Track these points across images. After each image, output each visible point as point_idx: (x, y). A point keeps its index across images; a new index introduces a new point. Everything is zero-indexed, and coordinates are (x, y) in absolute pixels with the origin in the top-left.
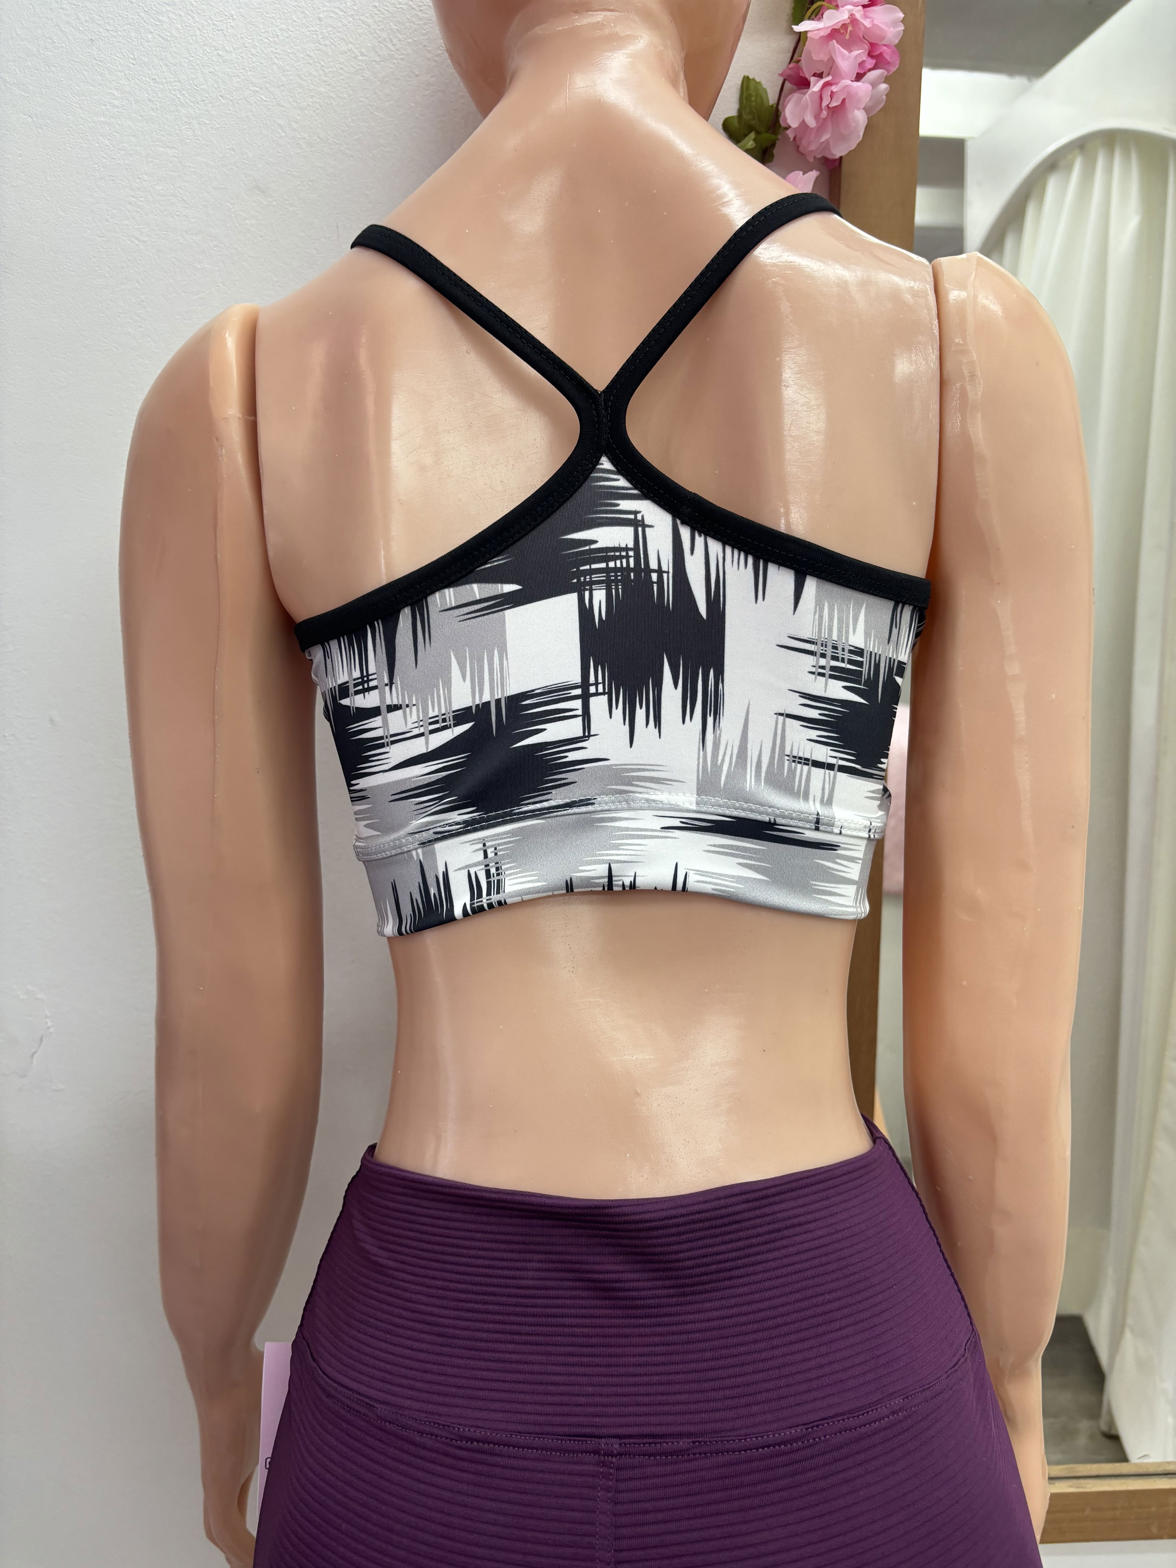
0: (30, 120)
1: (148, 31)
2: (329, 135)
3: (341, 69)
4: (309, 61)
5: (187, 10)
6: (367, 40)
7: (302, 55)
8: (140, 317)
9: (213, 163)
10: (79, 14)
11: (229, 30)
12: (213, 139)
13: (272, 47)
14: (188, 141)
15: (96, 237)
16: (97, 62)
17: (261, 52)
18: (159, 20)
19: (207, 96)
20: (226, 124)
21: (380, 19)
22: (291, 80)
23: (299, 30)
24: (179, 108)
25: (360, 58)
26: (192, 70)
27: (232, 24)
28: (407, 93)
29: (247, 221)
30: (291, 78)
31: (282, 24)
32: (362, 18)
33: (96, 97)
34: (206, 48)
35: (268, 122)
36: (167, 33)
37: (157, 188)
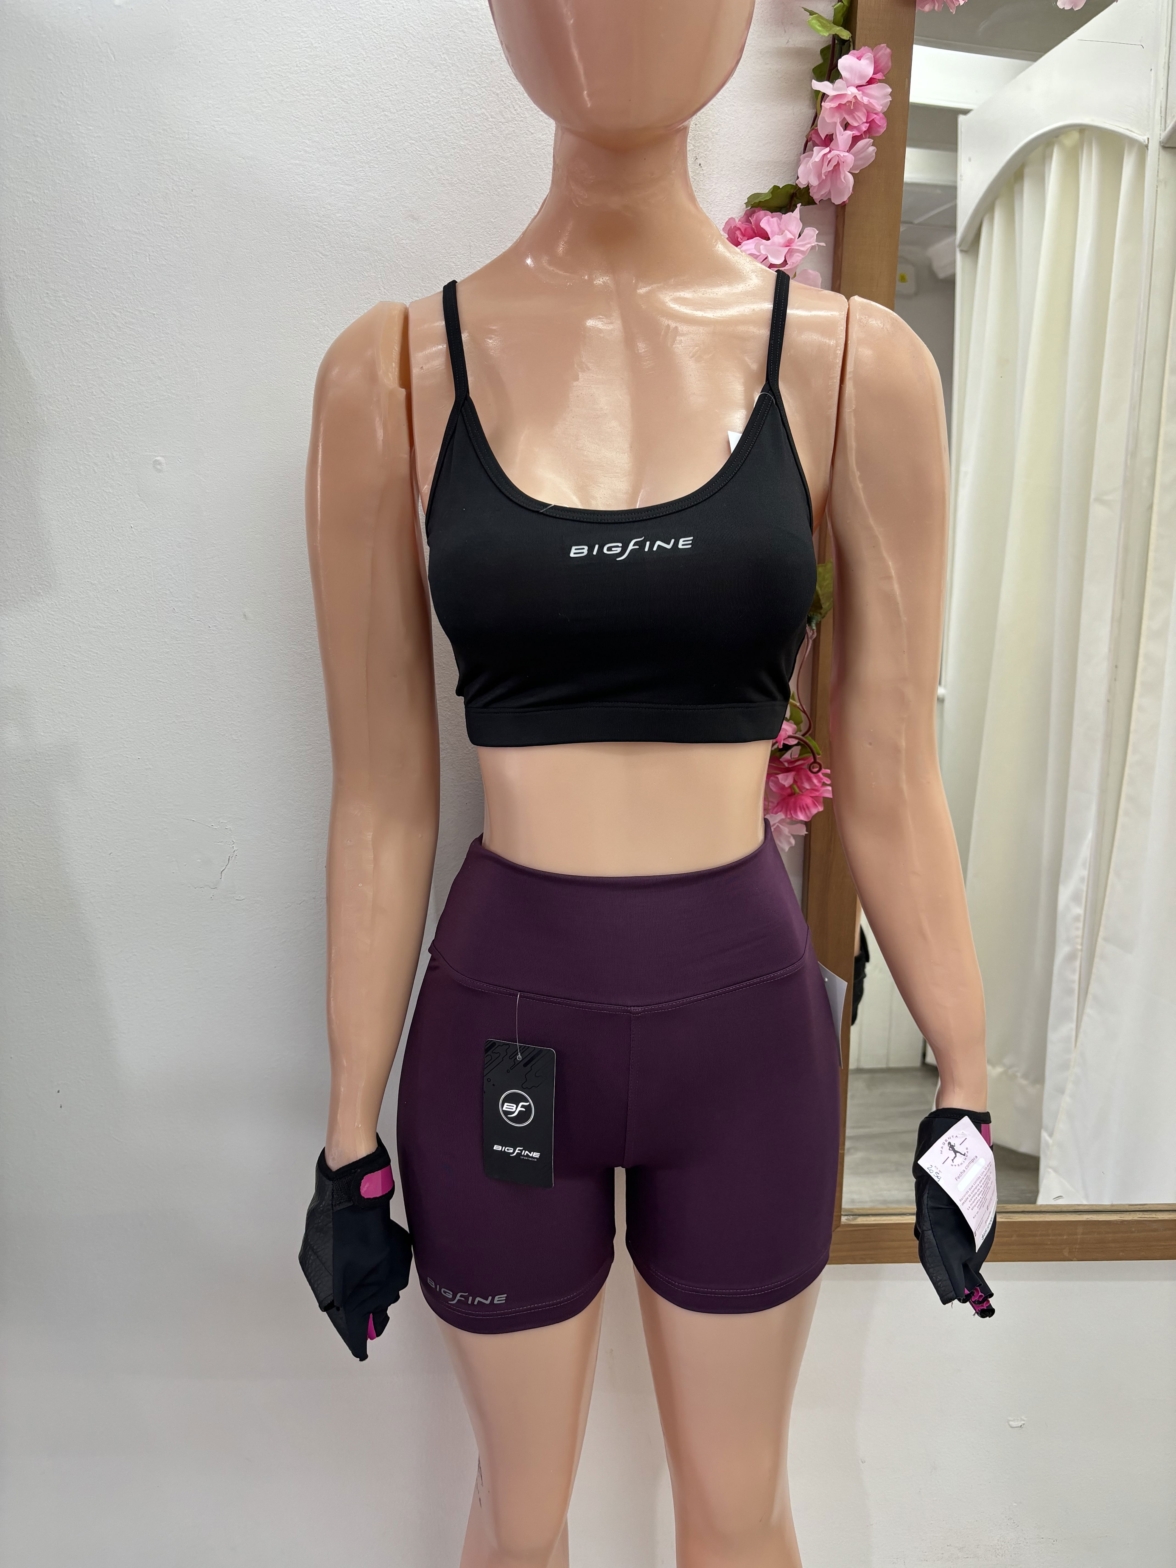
0: (243, 161)
1: (333, 96)
2: (466, 178)
3: (476, 127)
4: (453, 121)
5: (363, 80)
6: (495, 106)
7: (447, 117)
9: (380, 197)
10: (282, 82)
11: (393, 96)
12: (380, 178)
13: (425, 110)
14: (361, 180)
16: (295, 118)
17: (417, 114)
18: (342, 88)
19: (376, 146)
20: (390, 168)
21: (506, 90)
22: (438, 135)
23: (445, 98)
24: (355, 155)
25: (491, 119)
26: (365, 126)
27: (396, 92)
28: (524, 146)
29: (404, 241)
32: (492, 89)
33: (293, 145)
34: (376, 109)
35: (421, 167)
36: (347, 98)
37: (337, 214)
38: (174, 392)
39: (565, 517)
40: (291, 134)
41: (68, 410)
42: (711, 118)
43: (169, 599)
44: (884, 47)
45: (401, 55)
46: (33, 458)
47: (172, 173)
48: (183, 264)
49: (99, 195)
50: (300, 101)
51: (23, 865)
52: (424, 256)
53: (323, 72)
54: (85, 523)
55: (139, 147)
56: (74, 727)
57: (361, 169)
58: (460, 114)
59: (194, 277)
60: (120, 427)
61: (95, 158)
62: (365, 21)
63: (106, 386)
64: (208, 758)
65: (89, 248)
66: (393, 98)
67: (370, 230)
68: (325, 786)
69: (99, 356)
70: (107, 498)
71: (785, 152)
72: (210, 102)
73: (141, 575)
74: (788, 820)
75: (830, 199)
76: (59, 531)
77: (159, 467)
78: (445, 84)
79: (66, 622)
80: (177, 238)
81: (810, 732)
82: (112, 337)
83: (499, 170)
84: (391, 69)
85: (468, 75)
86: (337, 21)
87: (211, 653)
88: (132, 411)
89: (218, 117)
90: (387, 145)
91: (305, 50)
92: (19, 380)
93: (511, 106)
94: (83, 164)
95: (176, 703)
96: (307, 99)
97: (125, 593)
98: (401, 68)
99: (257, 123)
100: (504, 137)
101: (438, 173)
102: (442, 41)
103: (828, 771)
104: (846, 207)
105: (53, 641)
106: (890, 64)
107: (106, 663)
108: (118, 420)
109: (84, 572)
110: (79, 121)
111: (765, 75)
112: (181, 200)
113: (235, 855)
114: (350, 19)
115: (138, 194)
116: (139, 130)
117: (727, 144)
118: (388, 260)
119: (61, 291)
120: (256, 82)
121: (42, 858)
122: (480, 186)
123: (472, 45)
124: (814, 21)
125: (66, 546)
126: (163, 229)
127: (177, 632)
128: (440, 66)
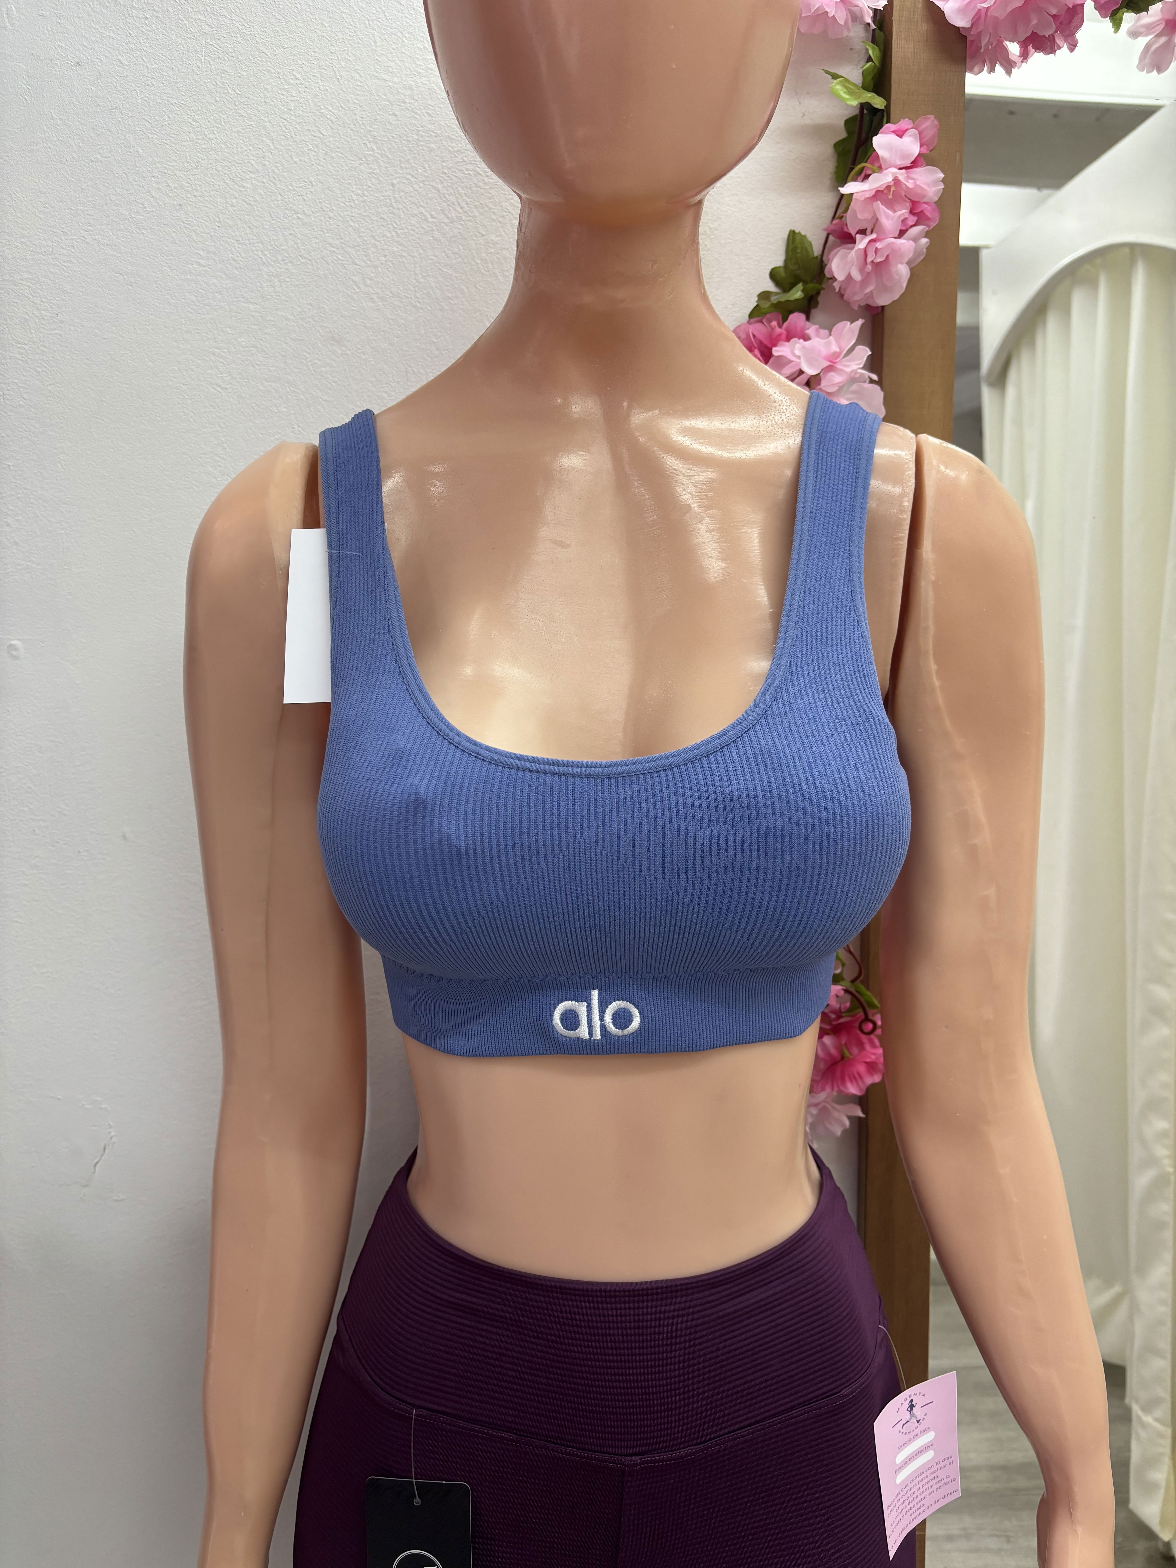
0: (121, 278)
1: (233, 197)
2: (400, 290)
3: (413, 230)
4: (383, 223)
5: (269, 177)
6: (436, 204)
7: (376, 218)
9: (292, 317)
11: (308, 195)
12: (292, 294)
14: (269, 297)
15: (182, 385)
16: (185, 225)
17: (338, 215)
18: (243, 187)
19: (287, 255)
20: (304, 281)
22: (365, 241)
23: (373, 195)
24: (261, 267)
25: (431, 220)
26: (273, 232)
27: (311, 190)
29: (323, 369)
31: (357, 189)
32: (432, 183)
33: (184, 257)
34: (287, 211)
35: (344, 279)
36: (251, 199)
37: (239, 339)
38: (34, 560)
40: (180, 243)
44: (929, 117)
45: (317, 146)
47: (32, 295)
48: (46, 404)
53: (220, 169)
57: (268, 283)
58: (391, 215)
62: (271, 105)
66: (307, 197)
72: (79, 208)
77: (14, 653)
78: (373, 180)
80: (39, 372)
81: (861, 978)
84: (305, 162)
85: (401, 167)
86: (237, 106)
87: (81, 884)
90: (300, 254)
91: (197, 143)
93: (456, 203)
96: (201, 201)
98: (317, 161)
99: (138, 231)
100: (448, 240)
101: (366, 286)
102: (369, 128)
112: (42, 326)
113: (112, 1142)
114: (253, 104)
120: (137, 183)
122: (419, 300)
124: (838, 86)
126: (20, 362)
128: (365, 158)
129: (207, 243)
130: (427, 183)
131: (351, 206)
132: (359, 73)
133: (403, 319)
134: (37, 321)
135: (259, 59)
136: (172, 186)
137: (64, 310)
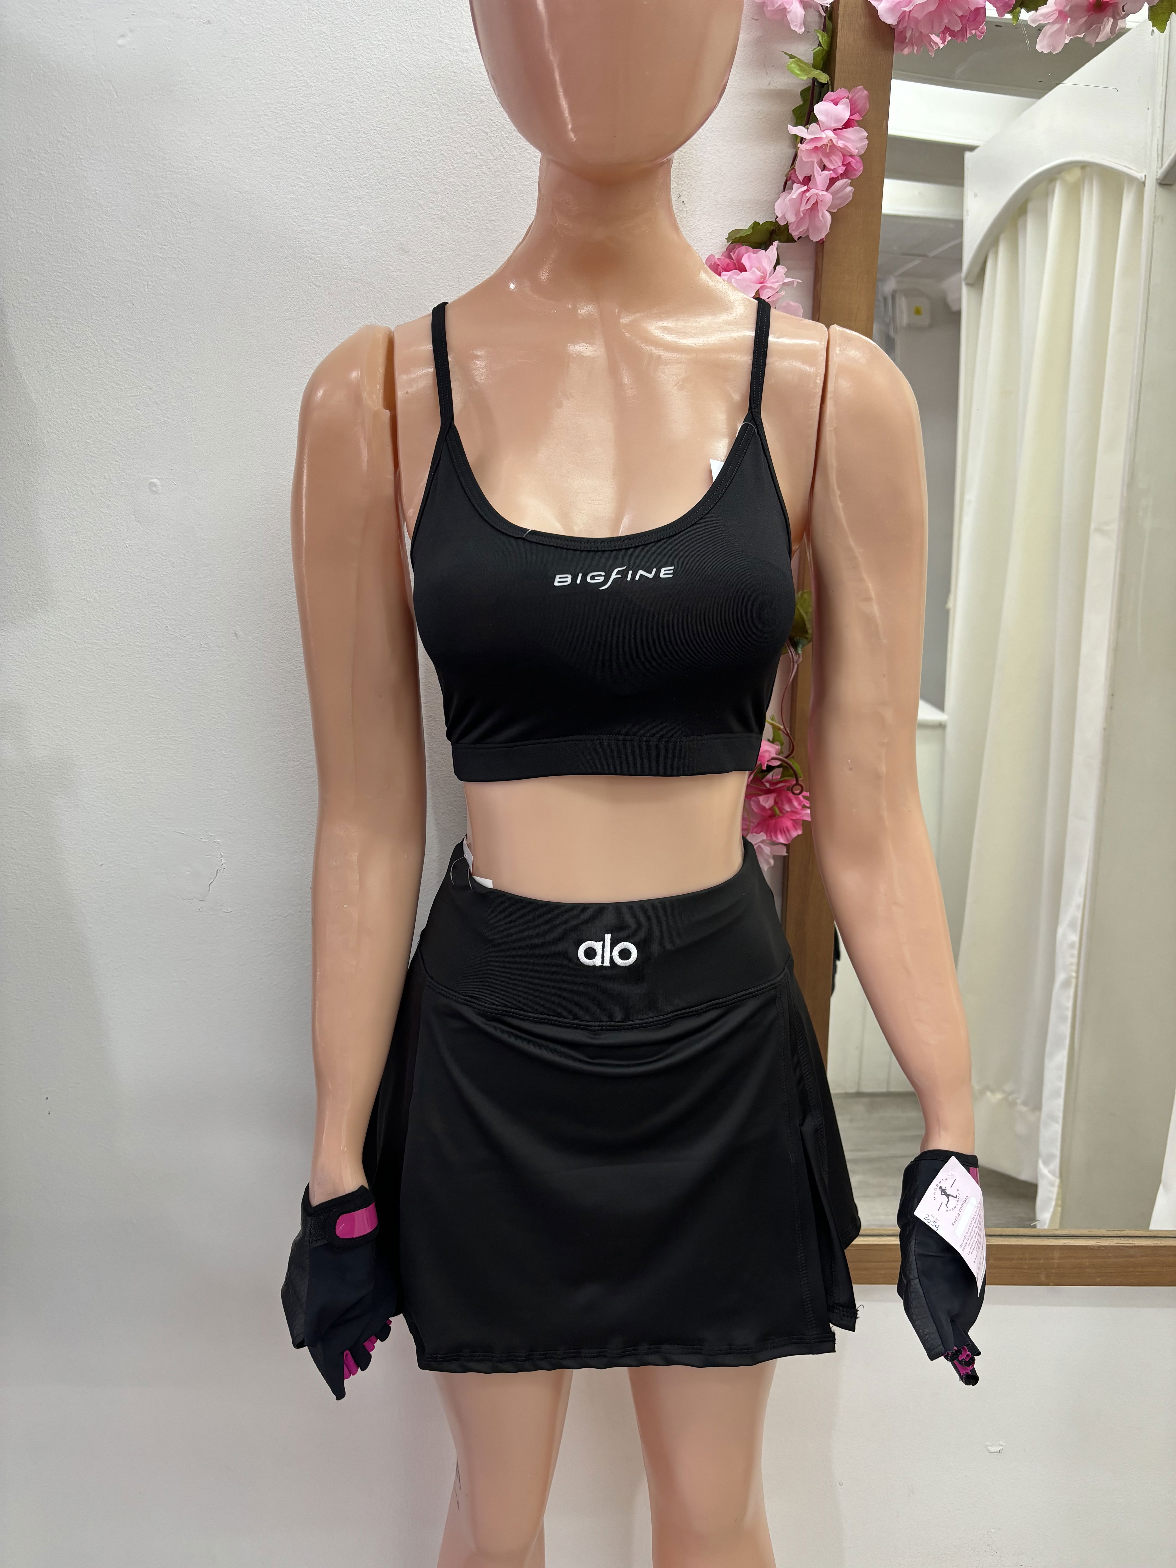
0: (240, 195)
1: (327, 133)
2: (455, 212)
4: (443, 158)
5: (356, 118)
6: (485, 145)
7: (438, 154)
8: (314, 340)
9: (372, 231)
10: (278, 120)
12: (372, 213)
13: (416, 147)
14: (354, 214)
15: (286, 283)
16: (290, 154)
17: (408, 151)
18: (336, 126)
19: (369, 182)
20: (381, 202)
21: (495, 129)
23: (436, 136)
24: (348, 190)
25: (480, 157)
26: (358, 163)
27: (388, 130)
28: (512, 183)
29: (394, 273)
30: (429, 171)
31: (424, 130)
32: (482, 128)
33: (288, 180)
34: (368, 146)
35: (412, 202)
36: (341, 135)
37: (330, 247)
38: (169, 416)
39: (548, 543)
40: (286, 169)
41: (68, 433)
42: (694, 157)
43: (163, 617)
44: (860, 89)
45: (393, 95)
46: (32, 479)
47: (171, 206)
48: (181, 293)
49: (100, 226)
50: (294, 137)
51: (16, 875)
52: (414, 287)
53: (318, 110)
54: (82, 542)
55: (140, 181)
56: (68, 741)
57: (353, 204)
59: (191, 306)
60: (117, 450)
61: (96, 190)
62: (359, 61)
63: (104, 410)
64: (198, 772)
65: (90, 278)
66: (385, 135)
67: (361, 263)
68: (312, 801)
69: (98, 381)
70: (103, 518)
71: (766, 191)
72: (208, 138)
73: (135, 593)
74: (768, 842)
75: (808, 236)
76: (57, 550)
77: (154, 489)
78: (436, 123)
79: (62, 638)
80: (176, 268)
81: (793, 754)
82: (110, 363)
83: (487, 205)
84: (384, 107)
85: (458, 114)
86: (332, 61)
87: (202, 670)
88: (129, 435)
89: (216, 153)
90: (379, 181)
91: (301, 89)
92: (20, 404)
93: (500, 144)
94: (85, 197)
95: (167, 718)
96: (303, 136)
97: (119, 610)
98: (393, 107)
99: (254, 158)
100: (493, 174)
101: (429, 208)
102: (433, 82)
103: (808, 794)
104: (825, 244)
105: (49, 657)
106: (868, 106)
107: (100, 678)
108: (116, 444)
109: (80, 590)
110: (82, 155)
111: (747, 116)
112: (179, 232)
113: (223, 868)
114: (345, 59)
115: (139, 226)
116: (139, 164)
117: (710, 182)
118: (379, 291)
119: (62, 319)
120: (254, 120)
121: (35, 868)
122: (469, 221)
123: (462, 85)
124: (793, 65)
125: (63, 564)
126: (161, 259)
127: (169, 649)
128: (431, 106)
129: (307, 170)
130: (478, 127)
131: (418, 143)
132: (427, 38)
133: (456, 236)
134: (175, 227)
135: (350, 23)
136: (281, 123)
137: (195, 219)
